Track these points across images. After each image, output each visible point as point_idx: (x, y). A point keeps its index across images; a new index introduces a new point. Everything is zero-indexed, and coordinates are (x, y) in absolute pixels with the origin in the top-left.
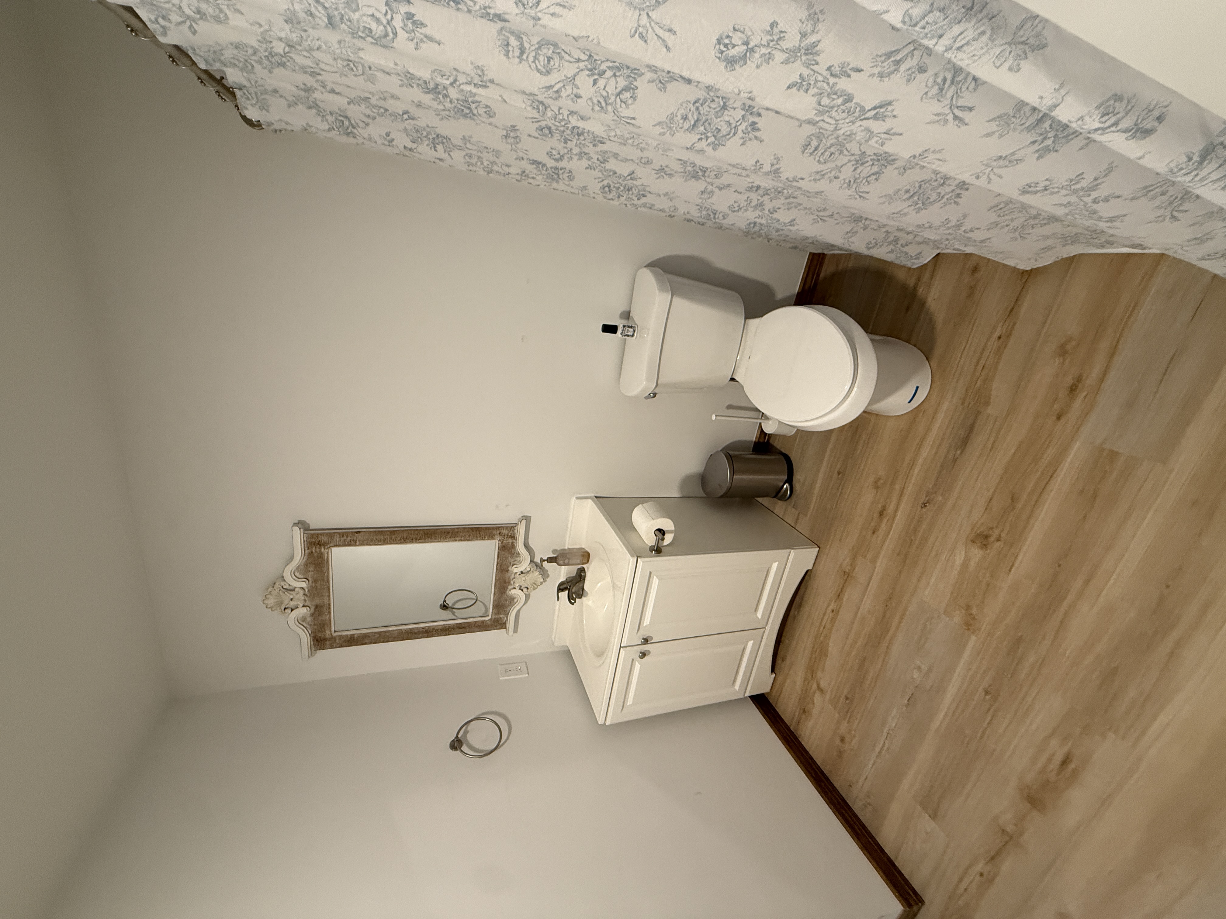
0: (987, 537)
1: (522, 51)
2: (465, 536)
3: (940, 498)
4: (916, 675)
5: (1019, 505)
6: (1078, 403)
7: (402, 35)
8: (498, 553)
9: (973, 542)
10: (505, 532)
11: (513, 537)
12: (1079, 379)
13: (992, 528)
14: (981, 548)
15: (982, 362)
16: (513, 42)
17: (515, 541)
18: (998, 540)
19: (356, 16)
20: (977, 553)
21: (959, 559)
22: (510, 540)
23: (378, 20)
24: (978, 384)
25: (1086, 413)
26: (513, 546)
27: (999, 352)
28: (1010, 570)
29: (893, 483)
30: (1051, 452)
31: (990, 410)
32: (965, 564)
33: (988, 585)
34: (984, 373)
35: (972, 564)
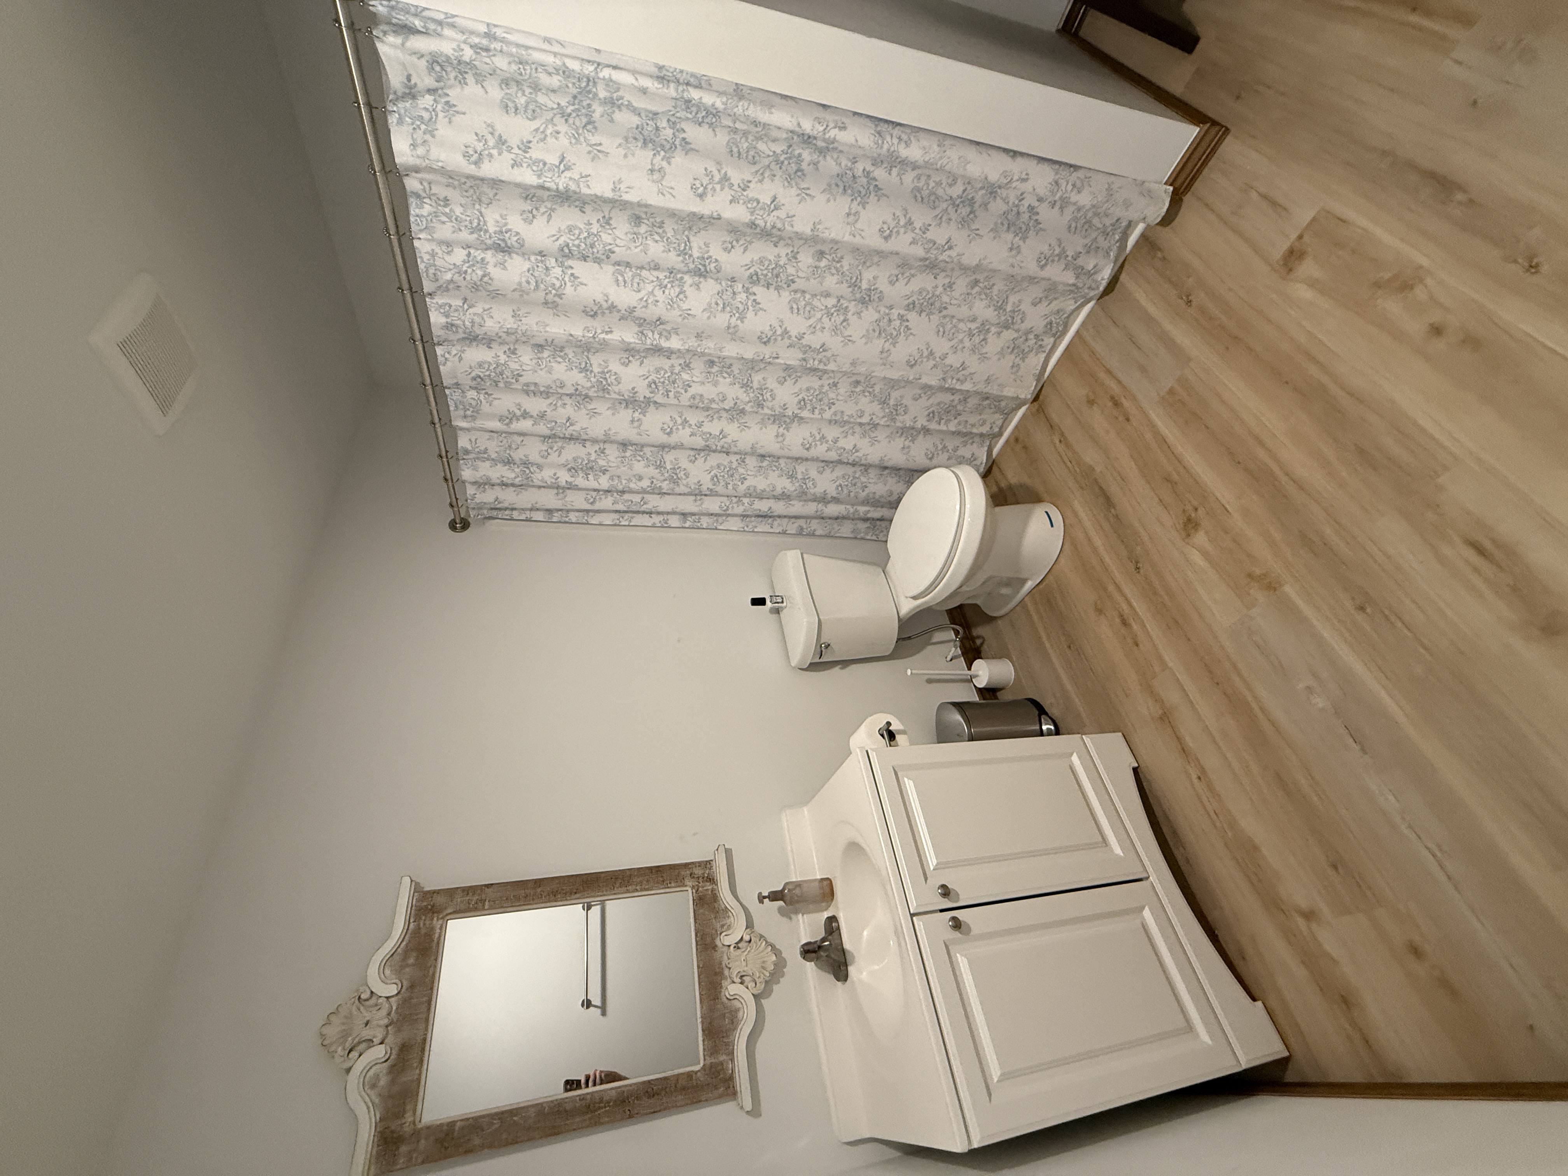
0: (1189, 520)
1: (625, 282)
2: (641, 882)
3: (1139, 548)
4: (1320, 702)
5: (1175, 477)
6: (1126, 403)
7: (569, 284)
8: (694, 911)
9: (1189, 535)
10: (698, 871)
11: (711, 880)
12: (1112, 398)
13: (1184, 511)
14: (1196, 530)
15: (1066, 459)
16: (620, 278)
17: (715, 887)
18: (1196, 509)
19: (548, 279)
20: (1200, 538)
21: (1196, 557)
22: (709, 887)
23: (558, 279)
24: (1078, 470)
25: (1134, 399)
26: (715, 897)
27: (1068, 445)
28: (1228, 511)
29: (1105, 589)
30: (1148, 436)
31: (1098, 469)
32: (1205, 554)
33: (1234, 541)
34: (1074, 463)
35: (1209, 547)
